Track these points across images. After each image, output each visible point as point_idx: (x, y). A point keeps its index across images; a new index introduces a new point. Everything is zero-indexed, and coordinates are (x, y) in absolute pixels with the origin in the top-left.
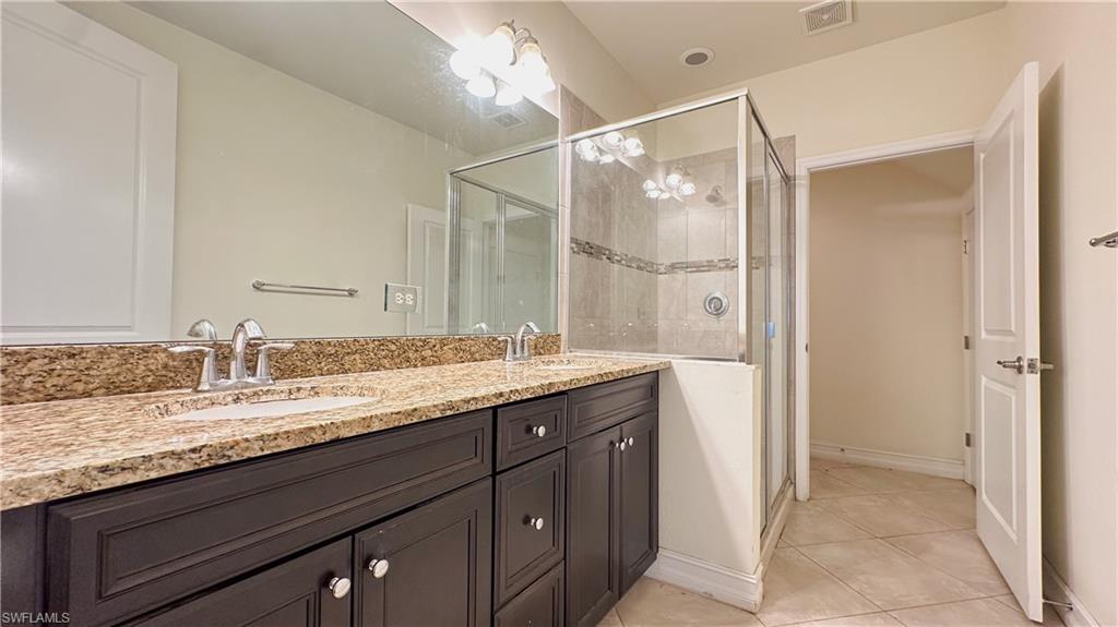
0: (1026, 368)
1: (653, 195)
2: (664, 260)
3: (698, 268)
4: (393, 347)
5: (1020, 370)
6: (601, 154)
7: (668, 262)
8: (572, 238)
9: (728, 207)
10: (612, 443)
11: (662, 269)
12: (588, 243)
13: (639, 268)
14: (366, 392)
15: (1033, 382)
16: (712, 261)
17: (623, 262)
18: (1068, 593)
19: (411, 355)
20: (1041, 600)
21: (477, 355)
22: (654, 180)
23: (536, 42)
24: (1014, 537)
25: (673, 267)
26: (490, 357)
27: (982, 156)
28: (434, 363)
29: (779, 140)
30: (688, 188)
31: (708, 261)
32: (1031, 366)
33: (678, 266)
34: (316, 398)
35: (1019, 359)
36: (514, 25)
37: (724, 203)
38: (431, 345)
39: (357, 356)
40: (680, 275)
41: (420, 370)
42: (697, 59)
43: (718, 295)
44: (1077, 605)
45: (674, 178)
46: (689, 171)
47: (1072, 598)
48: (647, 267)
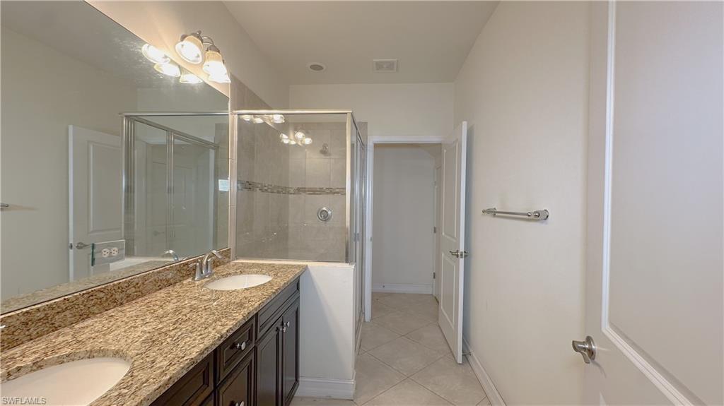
0: (460, 256)
1: (286, 142)
2: (293, 185)
3: (314, 192)
4: (102, 295)
5: (457, 256)
6: (254, 117)
7: (295, 187)
8: (238, 181)
9: (332, 157)
10: (278, 329)
11: (292, 191)
12: (248, 182)
13: (278, 192)
14: (95, 354)
15: (462, 261)
16: (322, 189)
17: (269, 190)
18: (469, 348)
19: (117, 296)
20: (461, 354)
21: (172, 281)
22: (287, 134)
23: (219, 52)
24: (453, 327)
25: (299, 191)
26: (182, 279)
27: (445, 151)
28: (138, 297)
29: (359, 123)
30: (308, 141)
31: (320, 188)
32: (461, 255)
33: (301, 190)
34: (39, 371)
35: (457, 251)
36: (201, 35)
37: (330, 155)
38: (134, 283)
39: (67, 313)
40: (303, 195)
41: (126, 307)
42: (317, 68)
43: (324, 209)
44: (473, 353)
45: (300, 135)
46: (309, 131)
47: (471, 350)
48: (284, 191)
